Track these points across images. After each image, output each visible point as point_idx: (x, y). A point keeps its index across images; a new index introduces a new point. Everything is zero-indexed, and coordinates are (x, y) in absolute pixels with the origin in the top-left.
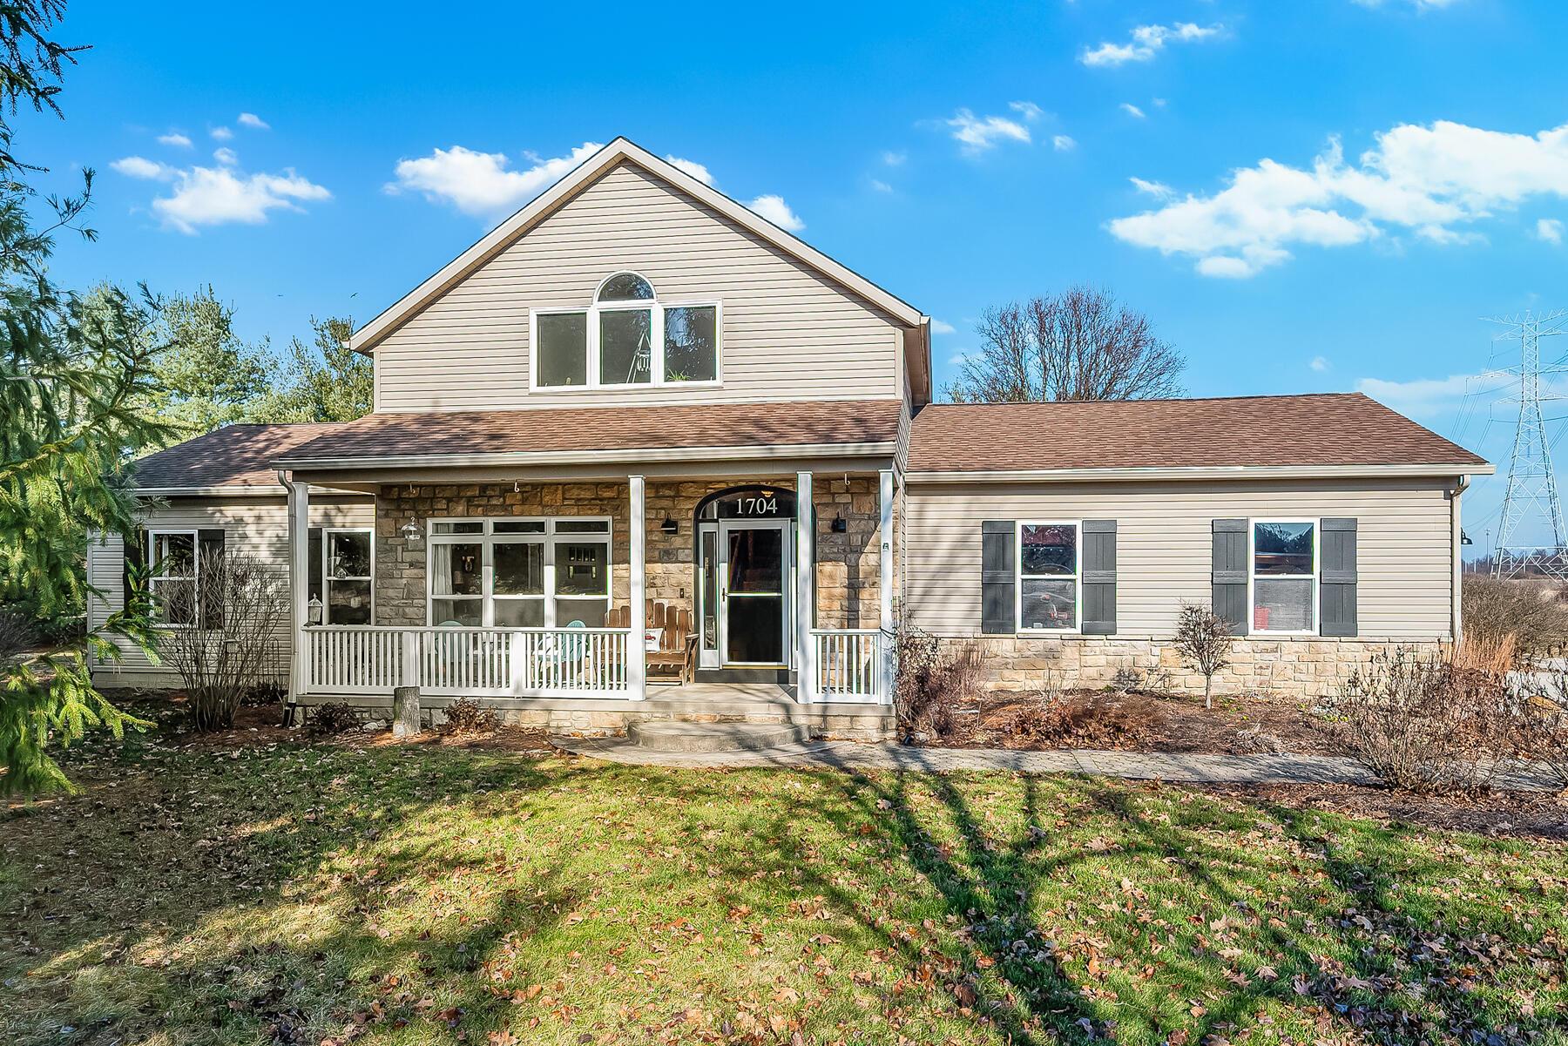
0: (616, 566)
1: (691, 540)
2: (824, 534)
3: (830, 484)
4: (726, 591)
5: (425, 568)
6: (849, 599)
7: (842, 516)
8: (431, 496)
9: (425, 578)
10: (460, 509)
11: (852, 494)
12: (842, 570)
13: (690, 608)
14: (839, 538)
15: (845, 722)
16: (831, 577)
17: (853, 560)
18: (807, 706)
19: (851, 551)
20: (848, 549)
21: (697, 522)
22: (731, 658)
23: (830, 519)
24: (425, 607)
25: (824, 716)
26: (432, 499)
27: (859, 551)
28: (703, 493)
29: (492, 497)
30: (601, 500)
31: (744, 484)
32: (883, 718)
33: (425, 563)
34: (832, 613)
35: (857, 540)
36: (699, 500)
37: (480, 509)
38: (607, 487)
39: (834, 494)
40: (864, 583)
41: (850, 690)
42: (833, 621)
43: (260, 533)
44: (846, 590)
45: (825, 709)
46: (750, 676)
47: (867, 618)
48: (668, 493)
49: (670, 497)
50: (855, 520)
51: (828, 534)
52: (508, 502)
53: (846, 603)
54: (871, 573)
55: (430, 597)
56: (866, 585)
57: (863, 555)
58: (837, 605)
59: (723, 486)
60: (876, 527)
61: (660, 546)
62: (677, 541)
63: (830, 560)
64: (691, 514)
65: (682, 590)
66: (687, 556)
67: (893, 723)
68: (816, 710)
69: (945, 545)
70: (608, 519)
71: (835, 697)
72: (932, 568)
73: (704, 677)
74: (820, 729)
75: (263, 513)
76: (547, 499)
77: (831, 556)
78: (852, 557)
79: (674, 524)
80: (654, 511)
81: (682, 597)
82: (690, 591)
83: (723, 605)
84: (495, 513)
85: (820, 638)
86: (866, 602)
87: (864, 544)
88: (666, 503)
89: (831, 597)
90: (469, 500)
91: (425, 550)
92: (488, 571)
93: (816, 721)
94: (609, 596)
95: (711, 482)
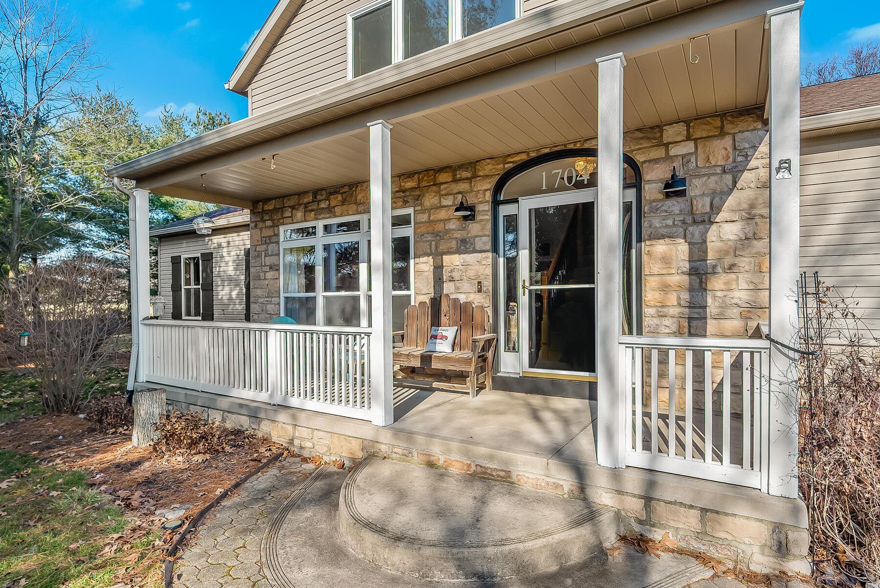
0: (417, 260)
1: (489, 226)
2: (654, 201)
3: (661, 132)
4: (527, 284)
5: (278, 270)
6: (691, 290)
7: (680, 174)
8: (282, 206)
9: (278, 279)
10: (299, 215)
11: (696, 140)
12: (681, 249)
13: (487, 303)
14: (676, 205)
15: (691, 520)
16: (666, 260)
17: (697, 235)
18: (616, 473)
19: (695, 222)
20: (689, 220)
21: (496, 203)
22: (531, 366)
23: (661, 180)
24: (279, 304)
25: (648, 500)
26: (282, 208)
27: (708, 221)
28: (500, 169)
29: (320, 201)
30: (404, 192)
31: (547, 151)
32: (778, 528)
33: (279, 265)
34: (665, 310)
35: (702, 205)
36: (497, 178)
37: (313, 213)
38: (409, 177)
39: (667, 145)
40: (714, 267)
41: (700, 453)
42: (667, 322)
43: (229, 253)
44: (686, 278)
45: (651, 485)
46: (556, 388)
47: (720, 317)
48: (465, 174)
49: (466, 179)
50: (699, 176)
51: (660, 200)
52: (332, 204)
53: (685, 296)
54: (726, 253)
55: (282, 295)
56: (719, 269)
57: (714, 227)
58: (673, 299)
59: (524, 157)
60: (735, 183)
61: (458, 235)
62: (474, 228)
63: (663, 237)
64: (488, 196)
65: (479, 283)
66: (485, 243)
67: (802, 539)
68: (633, 483)
69: (837, 218)
70: (410, 211)
71: (671, 463)
72: (815, 251)
73: (504, 384)
74: (640, 522)
75: (230, 239)
76: (359, 197)
77: (664, 231)
78: (695, 231)
79: (472, 209)
80: (451, 197)
81: (480, 291)
82: (488, 284)
83: (524, 299)
84: (323, 216)
85: (638, 352)
86: (719, 294)
87: (715, 209)
88: (463, 186)
89: (665, 288)
90: (306, 206)
91: (278, 255)
92: (319, 270)
93: (634, 505)
94: (412, 292)
95: (509, 156)
